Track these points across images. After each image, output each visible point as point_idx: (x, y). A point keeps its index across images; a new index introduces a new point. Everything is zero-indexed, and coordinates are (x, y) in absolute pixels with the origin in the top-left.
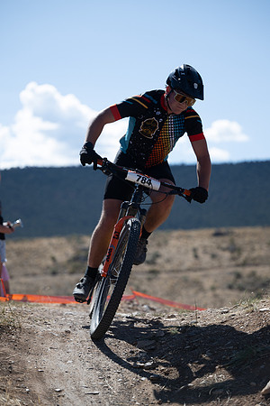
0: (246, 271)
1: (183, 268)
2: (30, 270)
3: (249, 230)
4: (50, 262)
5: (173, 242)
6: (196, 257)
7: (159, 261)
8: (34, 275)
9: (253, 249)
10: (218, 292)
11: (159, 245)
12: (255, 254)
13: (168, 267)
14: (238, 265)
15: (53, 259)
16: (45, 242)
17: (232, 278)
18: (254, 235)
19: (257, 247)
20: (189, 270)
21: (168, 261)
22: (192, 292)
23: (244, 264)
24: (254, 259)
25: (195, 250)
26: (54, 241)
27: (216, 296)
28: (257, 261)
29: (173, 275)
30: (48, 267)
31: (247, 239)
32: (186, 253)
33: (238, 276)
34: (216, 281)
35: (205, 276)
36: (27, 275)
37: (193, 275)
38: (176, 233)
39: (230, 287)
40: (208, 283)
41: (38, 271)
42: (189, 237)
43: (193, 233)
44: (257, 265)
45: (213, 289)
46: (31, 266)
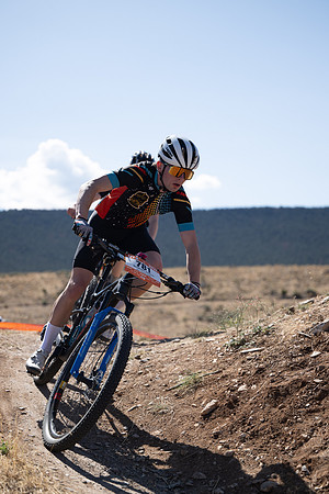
0: (215, 305)
2: (23, 301)
3: (218, 269)
4: (42, 294)
8: (27, 305)
9: (221, 286)
10: (190, 323)
12: (223, 291)
14: (208, 300)
15: (44, 291)
16: (37, 276)
17: (202, 311)
18: (223, 273)
19: (224, 284)
22: (166, 322)
23: (213, 299)
24: (222, 295)
26: (45, 275)
27: (187, 326)
28: (225, 297)
30: (40, 299)
31: (216, 277)
33: (208, 309)
34: (187, 313)
35: (178, 309)
36: (20, 305)
37: (167, 308)
39: (200, 319)
40: (180, 315)
41: (30, 302)
44: (224, 300)
45: (185, 320)
46: (24, 297)
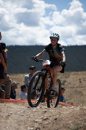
1: (75, 86)
5: (71, 76)
6: (80, 82)
7: (66, 83)
11: (66, 77)
13: (69, 86)
20: (77, 87)
21: (69, 84)
25: (80, 79)
29: (71, 89)
32: (77, 80)
38: (72, 73)
42: (78, 74)
43: (79, 73)
